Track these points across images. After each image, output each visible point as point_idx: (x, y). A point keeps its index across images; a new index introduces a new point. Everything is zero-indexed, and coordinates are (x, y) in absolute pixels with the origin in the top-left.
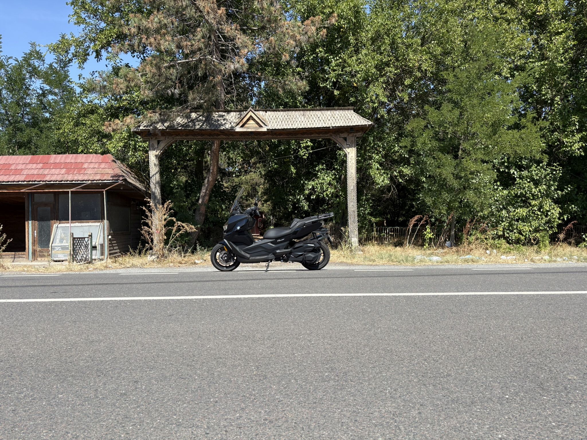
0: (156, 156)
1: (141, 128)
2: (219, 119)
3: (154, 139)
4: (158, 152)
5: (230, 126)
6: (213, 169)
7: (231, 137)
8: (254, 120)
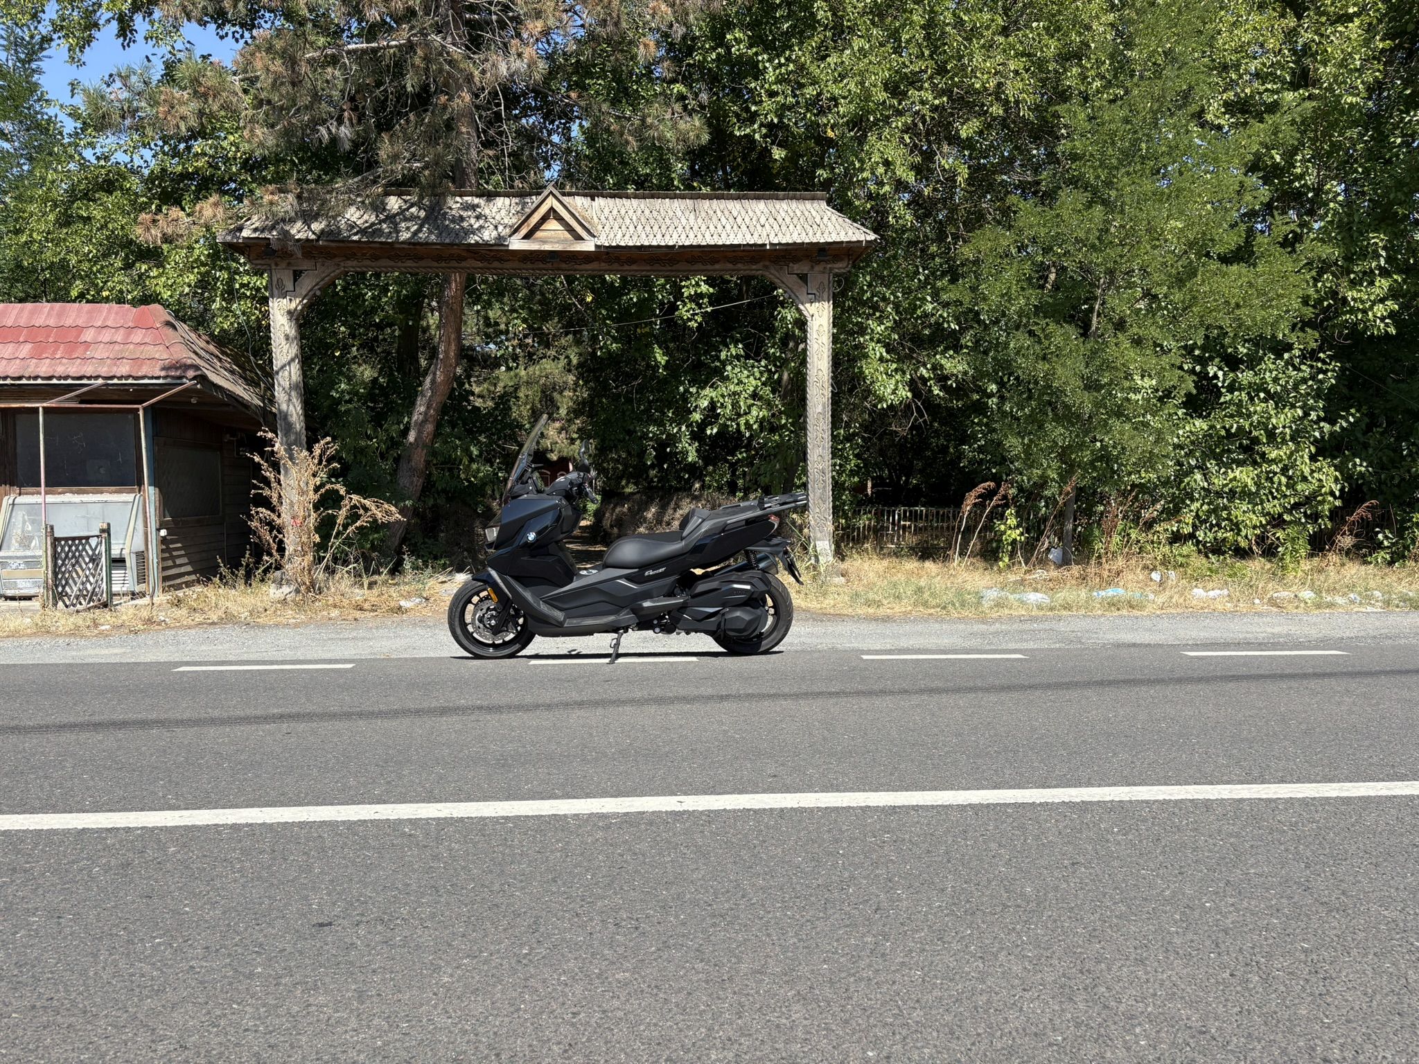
0: (289, 312)
1: (246, 233)
2: (465, 214)
3: (284, 265)
4: (295, 304)
5: (494, 234)
6: (446, 352)
7: (496, 264)
8: (560, 219)
